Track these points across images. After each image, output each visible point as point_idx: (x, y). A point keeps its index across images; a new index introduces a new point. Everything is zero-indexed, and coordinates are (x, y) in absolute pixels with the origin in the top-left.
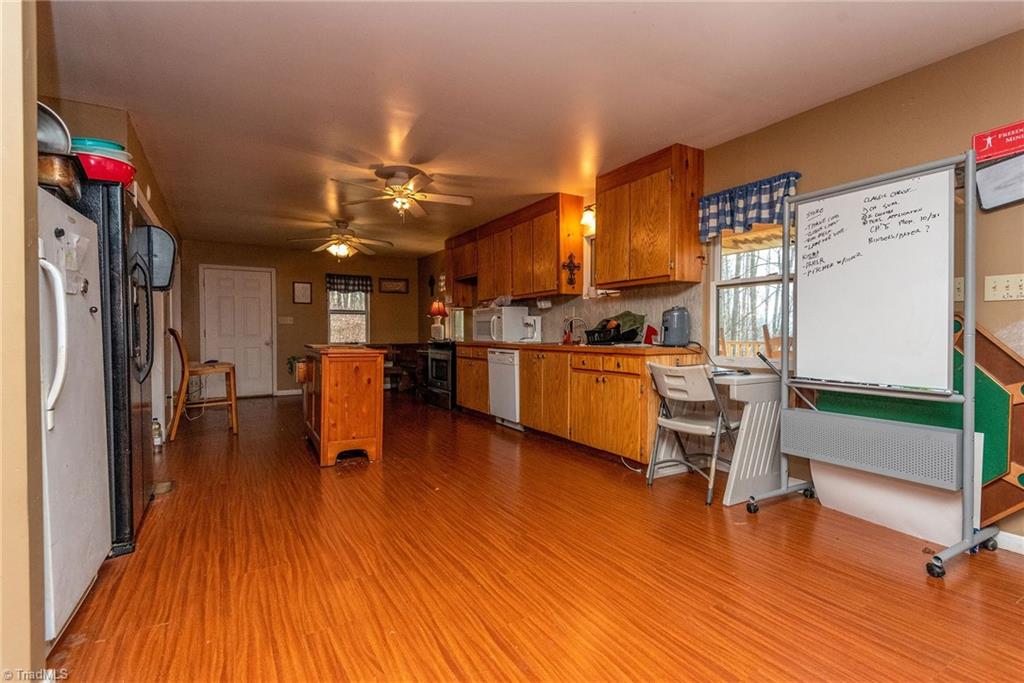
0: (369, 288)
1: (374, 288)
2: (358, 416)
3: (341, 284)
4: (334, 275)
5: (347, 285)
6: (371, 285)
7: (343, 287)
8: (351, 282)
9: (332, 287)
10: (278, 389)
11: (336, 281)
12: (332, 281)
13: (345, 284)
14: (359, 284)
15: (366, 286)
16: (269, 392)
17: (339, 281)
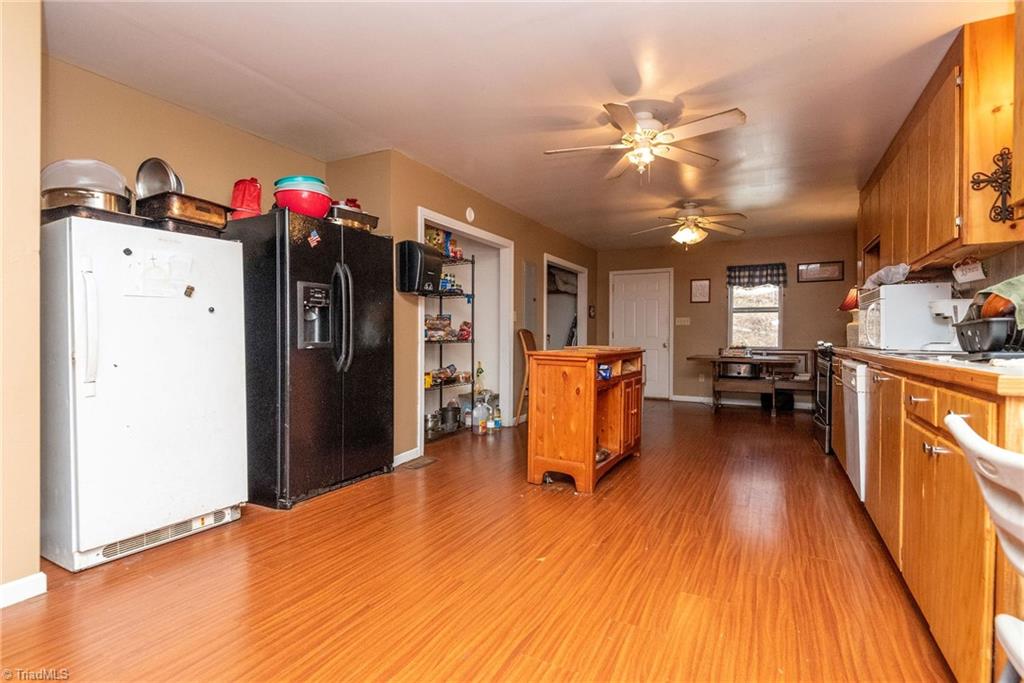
0: (781, 279)
1: (788, 279)
2: (565, 433)
3: (744, 277)
4: (735, 267)
5: (753, 277)
6: (784, 275)
7: (746, 280)
8: (758, 273)
9: (733, 281)
10: (676, 392)
11: (737, 273)
12: (733, 274)
13: (749, 276)
14: (767, 275)
15: (778, 275)
16: (665, 395)
17: (742, 274)
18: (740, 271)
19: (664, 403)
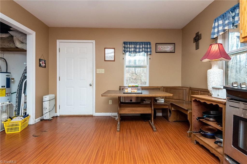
0: (149, 50)
1: (152, 50)
3: (131, 48)
4: (127, 42)
5: (136, 48)
6: (150, 48)
7: (133, 49)
8: (138, 46)
9: (126, 50)
10: (96, 112)
11: (128, 45)
12: (126, 46)
13: (134, 47)
14: (142, 48)
15: (147, 48)
16: (91, 113)
17: (130, 46)
18: (129, 45)
19: (90, 118)
